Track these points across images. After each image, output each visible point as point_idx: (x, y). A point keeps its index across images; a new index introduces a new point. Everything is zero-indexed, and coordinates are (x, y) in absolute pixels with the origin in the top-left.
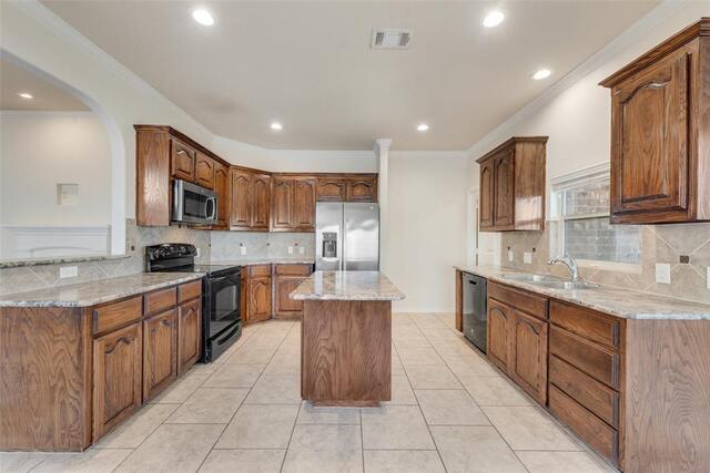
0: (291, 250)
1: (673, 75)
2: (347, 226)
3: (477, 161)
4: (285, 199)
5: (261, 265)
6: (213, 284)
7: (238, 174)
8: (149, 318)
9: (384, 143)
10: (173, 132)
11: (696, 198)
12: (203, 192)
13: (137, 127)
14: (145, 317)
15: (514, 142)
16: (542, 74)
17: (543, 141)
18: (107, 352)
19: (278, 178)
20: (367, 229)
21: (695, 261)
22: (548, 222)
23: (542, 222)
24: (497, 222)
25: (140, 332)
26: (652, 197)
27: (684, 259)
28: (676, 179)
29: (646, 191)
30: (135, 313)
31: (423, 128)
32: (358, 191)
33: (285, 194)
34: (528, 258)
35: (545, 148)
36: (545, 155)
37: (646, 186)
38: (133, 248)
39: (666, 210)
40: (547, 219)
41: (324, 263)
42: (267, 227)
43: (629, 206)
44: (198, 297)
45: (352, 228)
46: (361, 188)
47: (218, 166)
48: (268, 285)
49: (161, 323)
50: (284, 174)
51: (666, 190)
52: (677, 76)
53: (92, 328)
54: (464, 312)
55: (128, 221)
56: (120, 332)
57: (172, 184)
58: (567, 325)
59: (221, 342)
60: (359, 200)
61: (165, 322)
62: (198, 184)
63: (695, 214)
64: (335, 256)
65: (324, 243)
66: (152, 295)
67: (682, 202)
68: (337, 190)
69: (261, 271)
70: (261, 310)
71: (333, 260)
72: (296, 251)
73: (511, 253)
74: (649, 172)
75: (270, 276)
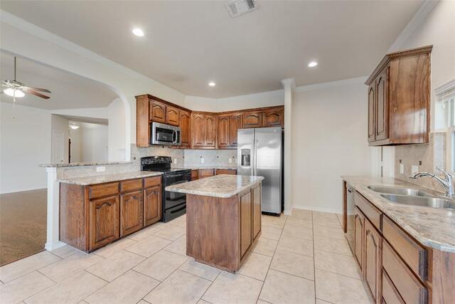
0: (230, 160)
2: (257, 145)
3: (365, 83)
4: (224, 128)
5: (207, 169)
6: (168, 178)
7: (197, 115)
8: (123, 193)
9: (287, 82)
10: (150, 97)
12: (169, 127)
13: (136, 97)
14: (120, 193)
17: (427, 51)
18: (96, 208)
20: (271, 146)
22: (433, 134)
23: (427, 135)
24: (378, 137)
25: (117, 200)
30: (115, 190)
31: (313, 64)
32: (271, 120)
33: (224, 125)
35: (429, 58)
36: (429, 66)
38: (135, 159)
40: (431, 132)
41: (242, 170)
44: (159, 185)
45: (260, 146)
46: (273, 117)
47: (183, 112)
49: (132, 198)
50: (224, 113)
53: (89, 195)
54: (348, 214)
55: (132, 145)
56: (104, 199)
57: (151, 124)
59: (172, 212)
60: (271, 126)
61: (135, 197)
62: (168, 124)
64: (249, 165)
65: (243, 156)
66: (125, 183)
68: (256, 120)
71: (248, 167)
72: (234, 162)
73: (402, 166)
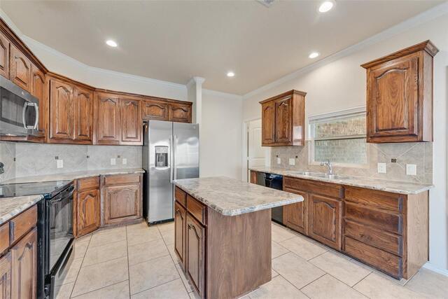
0: (113, 161)
1: (410, 67)
2: (177, 141)
3: (260, 103)
4: (111, 115)
5: (89, 178)
7: (58, 83)
9: (200, 81)
11: (422, 130)
12: (23, 94)
15: (292, 92)
16: (314, 55)
17: (304, 94)
19: (103, 94)
21: (400, 161)
22: (307, 142)
23: (303, 141)
24: (278, 141)
26: (397, 129)
27: (393, 161)
28: (413, 119)
29: (393, 125)
31: (231, 74)
32: (178, 114)
33: (111, 110)
34: (292, 162)
35: (304, 99)
36: (304, 103)
37: (393, 123)
39: (406, 135)
40: (305, 140)
41: (157, 172)
42: (90, 140)
43: (382, 133)
45: (180, 143)
46: (180, 112)
47: (35, 69)
48: (96, 196)
51: (406, 125)
52: (412, 67)
58: (360, 200)
63: (422, 138)
64: (166, 165)
65: (156, 154)
67: (415, 132)
68: (161, 112)
69: (89, 184)
70: (90, 223)
71: (165, 168)
72: (119, 163)
73: (279, 159)
74: (395, 116)
75: (98, 188)
